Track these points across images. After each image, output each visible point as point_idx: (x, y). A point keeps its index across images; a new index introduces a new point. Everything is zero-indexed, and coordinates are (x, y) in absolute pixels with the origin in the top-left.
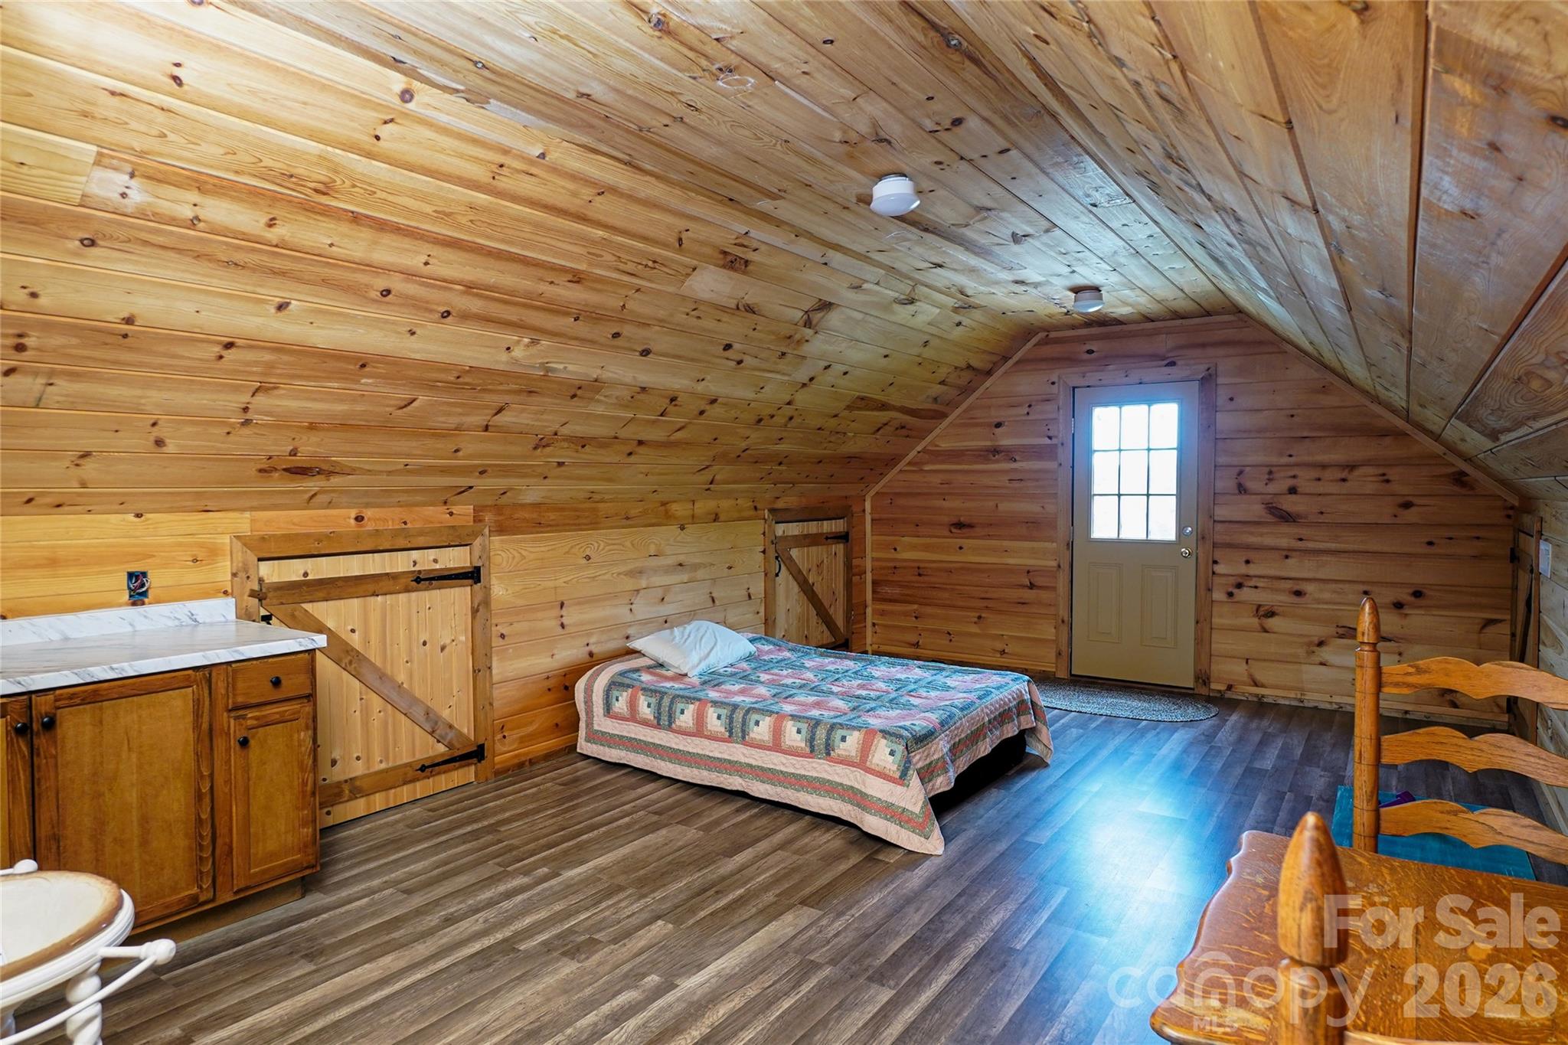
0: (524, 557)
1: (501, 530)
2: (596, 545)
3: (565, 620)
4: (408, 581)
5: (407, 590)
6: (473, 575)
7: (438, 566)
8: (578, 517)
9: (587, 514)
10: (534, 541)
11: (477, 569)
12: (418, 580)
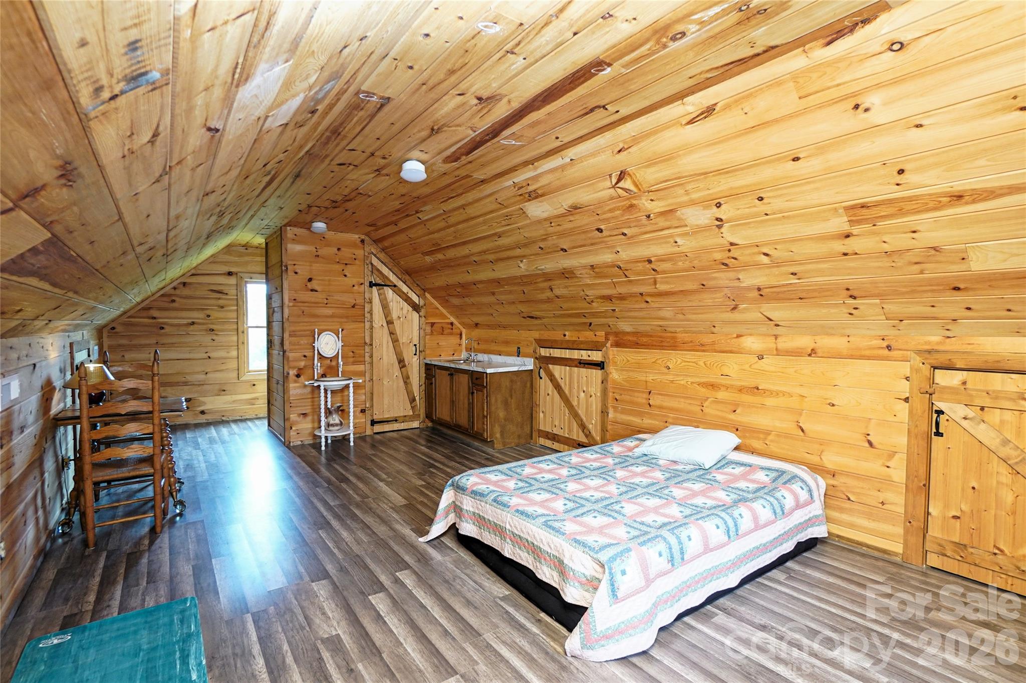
0: (628, 361)
1: (617, 345)
2: (675, 360)
3: (651, 402)
4: (576, 362)
5: (576, 366)
6: (600, 365)
7: (590, 359)
8: (662, 341)
9: (668, 340)
10: (635, 352)
11: (603, 362)
12: (580, 363)
